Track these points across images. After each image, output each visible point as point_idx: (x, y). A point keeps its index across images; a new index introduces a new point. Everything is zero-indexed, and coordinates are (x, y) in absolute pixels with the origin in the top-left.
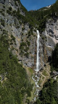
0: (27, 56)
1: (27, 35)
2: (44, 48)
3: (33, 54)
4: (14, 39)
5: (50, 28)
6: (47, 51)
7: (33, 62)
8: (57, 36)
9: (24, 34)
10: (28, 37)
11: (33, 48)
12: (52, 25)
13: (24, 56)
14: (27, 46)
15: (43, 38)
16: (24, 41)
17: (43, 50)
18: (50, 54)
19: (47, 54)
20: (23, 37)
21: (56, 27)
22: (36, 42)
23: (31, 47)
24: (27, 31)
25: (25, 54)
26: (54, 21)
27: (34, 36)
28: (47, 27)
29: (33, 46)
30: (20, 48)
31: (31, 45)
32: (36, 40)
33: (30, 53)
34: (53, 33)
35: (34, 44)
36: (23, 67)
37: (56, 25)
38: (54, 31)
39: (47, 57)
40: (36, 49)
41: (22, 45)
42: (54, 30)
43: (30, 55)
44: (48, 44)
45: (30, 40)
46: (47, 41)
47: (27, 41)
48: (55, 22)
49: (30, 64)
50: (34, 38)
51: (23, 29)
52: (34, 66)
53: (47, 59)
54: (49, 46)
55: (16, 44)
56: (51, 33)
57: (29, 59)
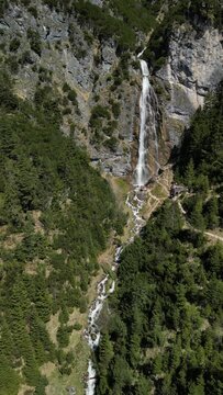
0: (111, 146)
1: (109, 79)
2: (159, 120)
3: (128, 142)
4: (72, 97)
5: (182, 58)
6: (168, 131)
7: (129, 165)
8: (200, 84)
9: (102, 77)
10: (113, 89)
11: (129, 123)
12: (190, 46)
13: (102, 149)
14: (113, 118)
15: (159, 91)
16: (103, 102)
17: (158, 129)
18: (176, 140)
19: (168, 141)
20: (98, 87)
21: (200, 54)
22: (138, 105)
23: (122, 121)
24: (108, 67)
25: (107, 142)
26: (195, 32)
27: (131, 84)
28: (173, 53)
29: (128, 116)
30: (91, 124)
31: (123, 113)
32: (139, 96)
33: (121, 138)
34: (189, 74)
35: (133, 109)
36: (104, 176)
37: (200, 49)
38: (192, 69)
39: (167, 149)
40: (136, 125)
41: (97, 114)
42: (193, 64)
43: (120, 145)
44: (173, 109)
45: (119, 98)
46: (169, 99)
47: (111, 102)
48: (197, 38)
49: (120, 170)
50: (130, 89)
51: (98, 61)
52: (131, 173)
53: (168, 155)
54: (175, 116)
55: (78, 113)
56: (183, 75)
57: (117, 156)
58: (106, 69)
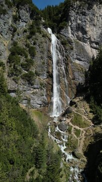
1: (25, 31)
2: (67, 64)
3: (43, 78)
5: (79, 22)
6: (73, 72)
7: (44, 97)
8: (93, 40)
9: (20, 30)
10: (29, 38)
11: (43, 63)
12: (84, 14)
13: (21, 81)
15: (65, 43)
16: (21, 45)
17: (67, 70)
18: (81, 79)
19: (74, 79)
20: (16, 37)
21: (92, 20)
22: (49, 51)
23: (37, 61)
24: (24, 24)
26: (87, 5)
27: (43, 36)
28: (72, 18)
29: (42, 58)
30: (10, 60)
31: (38, 55)
32: (49, 45)
33: (37, 74)
34: (85, 32)
35: (46, 53)
37: (91, 16)
38: (87, 29)
39: (73, 86)
40: (50, 65)
42: (87, 26)
44: (75, 56)
45: (35, 44)
46: (72, 49)
47: (27, 45)
48: (89, 9)
50: (43, 39)
51: (16, 19)
53: (75, 91)
54: (77, 62)
56: (80, 34)
57: (34, 89)
58: (22, 26)
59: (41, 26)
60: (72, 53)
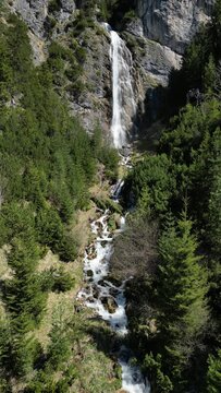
1: (69, 26)
2: (135, 77)
8: (178, 40)
9: (60, 25)
10: (75, 35)
11: (98, 74)
14: (76, 63)
15: (131, 45)
17: (135, 86)
20: (55, 35)
21: (176, 7)
22: (107, 56)
23: (89, 71)
24: (68, 15)
25: (70, 87)
27: (97, 34)
29: (95, 66)
31: (90, 60)
35: (102, 59)
38: (169, 22)
40: (108, 77)
44: (149, 66)
45: (84, 44)
46: (144, 55)
47: (72, 47)
50: (97, 38)
57: (85, 108)
58: (64, 18)
59: (94, 18)
60: (144, 60)
